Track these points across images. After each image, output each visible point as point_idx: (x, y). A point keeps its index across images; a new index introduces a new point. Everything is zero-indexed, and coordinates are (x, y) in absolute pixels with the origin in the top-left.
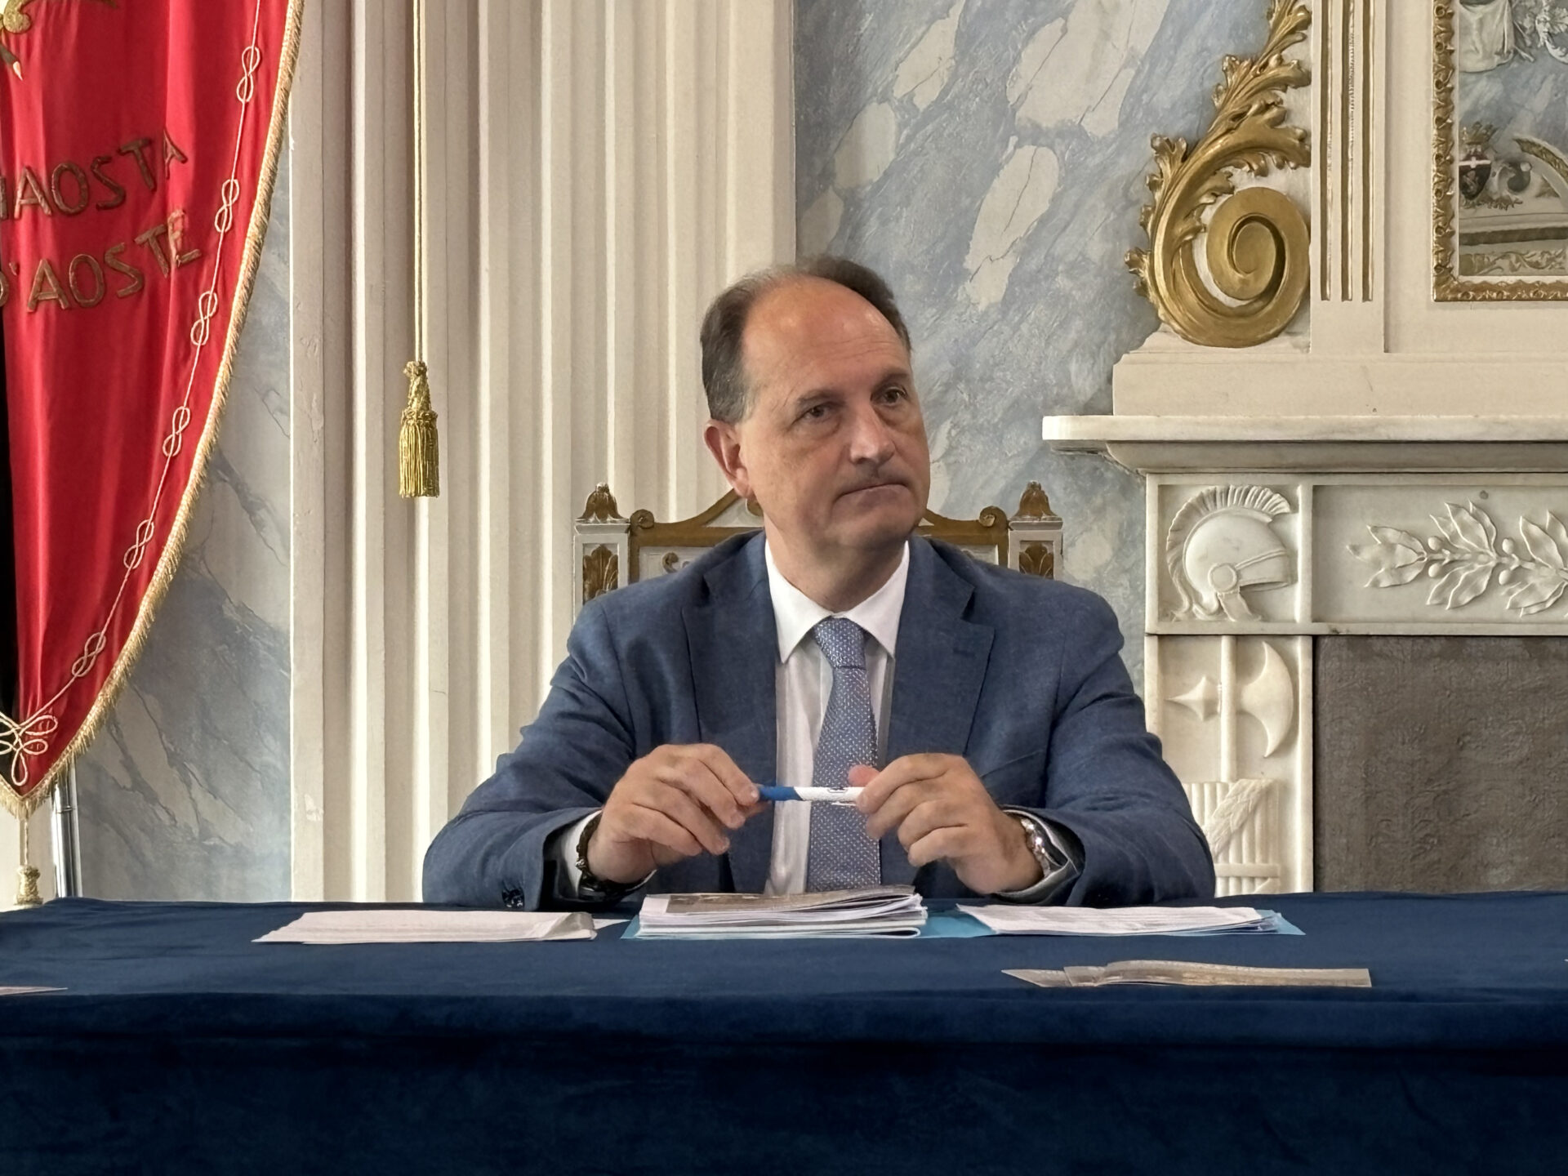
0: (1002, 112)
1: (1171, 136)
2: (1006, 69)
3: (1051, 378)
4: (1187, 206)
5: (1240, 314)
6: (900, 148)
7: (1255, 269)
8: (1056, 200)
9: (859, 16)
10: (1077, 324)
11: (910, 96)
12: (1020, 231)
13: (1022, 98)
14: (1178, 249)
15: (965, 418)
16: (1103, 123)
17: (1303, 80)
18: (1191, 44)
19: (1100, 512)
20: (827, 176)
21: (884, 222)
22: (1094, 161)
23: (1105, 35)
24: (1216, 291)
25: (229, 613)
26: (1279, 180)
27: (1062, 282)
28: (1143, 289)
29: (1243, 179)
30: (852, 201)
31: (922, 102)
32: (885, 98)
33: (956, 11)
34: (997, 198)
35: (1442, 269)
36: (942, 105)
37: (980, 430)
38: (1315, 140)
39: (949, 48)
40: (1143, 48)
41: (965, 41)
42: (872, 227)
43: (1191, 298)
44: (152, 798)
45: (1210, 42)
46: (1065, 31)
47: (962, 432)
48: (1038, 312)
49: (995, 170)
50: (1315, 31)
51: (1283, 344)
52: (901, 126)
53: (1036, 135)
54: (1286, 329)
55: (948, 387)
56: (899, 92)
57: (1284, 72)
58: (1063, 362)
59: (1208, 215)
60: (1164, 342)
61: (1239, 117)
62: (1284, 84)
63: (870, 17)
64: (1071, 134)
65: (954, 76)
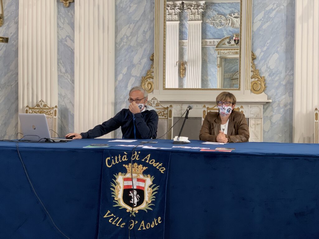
1: (143, 77)
2: (131, 71)
7: (149, 87)
8: (135, 81)
12: (132, 84)
13: (132, 73)
14: (143, 85)
16: (138, 75)
18: (145, 69)
20: (117, 79)
22: (138, 78)
26: (151, 80)
29: (148, 80)
30: (119, 81)
31: (124, 74)
32: (122, 73)
33: (127, 66)
34: (130, 81)
35: (164, 87)
36: (126, 74)
38: (154, 77)
40: (141, 69)
41: (128, 69)
45: (147, 69)
46: (135, 68)
49: (130, 79)
50: (154, 68)
53: (133, 76)
54: (152, 92)
55: (126, 96)
59: (146, 83)
61: (148, 75)
62: (152, 72)
64: (136, 76)
65: (127, 72)
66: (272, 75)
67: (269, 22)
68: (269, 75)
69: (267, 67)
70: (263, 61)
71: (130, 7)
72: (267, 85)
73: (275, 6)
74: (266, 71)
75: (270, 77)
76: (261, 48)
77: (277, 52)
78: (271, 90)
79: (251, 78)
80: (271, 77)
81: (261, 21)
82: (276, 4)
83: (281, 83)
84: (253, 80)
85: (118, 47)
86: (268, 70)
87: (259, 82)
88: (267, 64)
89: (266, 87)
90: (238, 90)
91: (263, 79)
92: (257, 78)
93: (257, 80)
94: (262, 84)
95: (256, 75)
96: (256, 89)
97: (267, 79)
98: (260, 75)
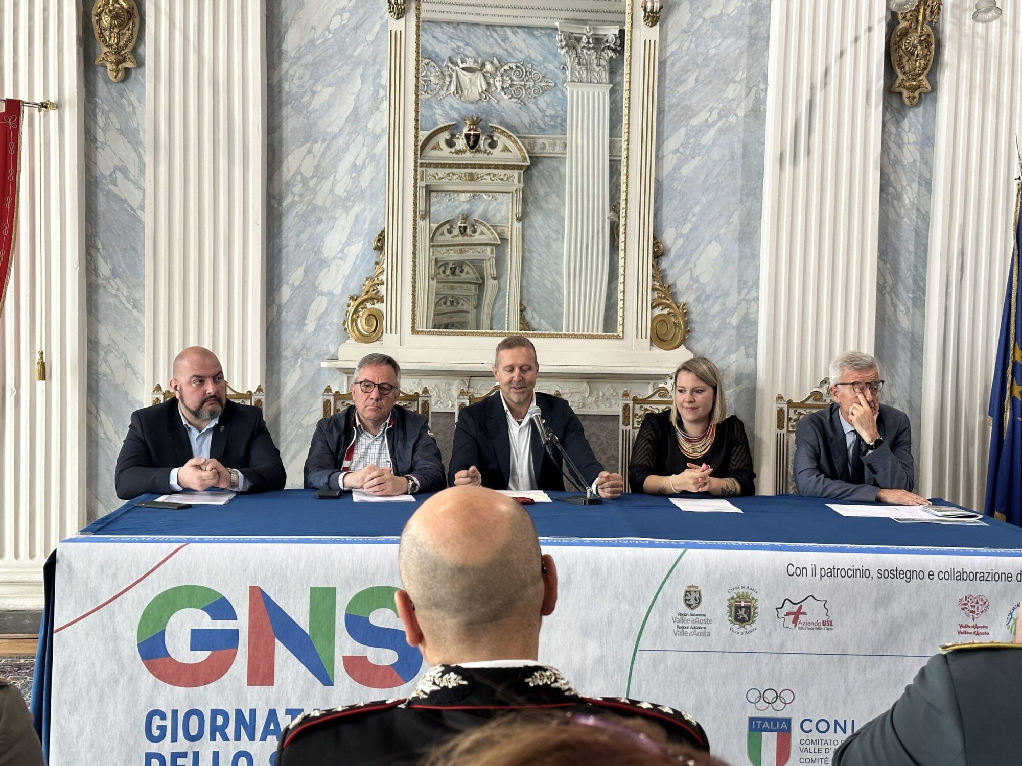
0: (314, 288)
1: (352, 294)
2: (316, 278)
3: (325, 348)
4: (356, 311)
5: (367, 336)
6: (291, 295)
7: (371, 326)
8: (326, 308)
9: (281, 265)
10: (331, 336)
11: (293, 283)
12: (318, 315)
13: (319, 285)
14: (354, 321)
15: (305, 357)
16: (337, 291)
17: (382, 284)
18: (358, 274)
19: (336, 379)
20: (273, 301)
21: (287, 312)
22: (335, 300)
23: (338, 271)
24: (362, 331)
25: (130, 398)
26: (378, 306)
27: (328, 327)
28: (346, 329)
29: (369, 305)
30: (279, 307)
31: (296, 285)
32: (287, 284)
33: (304, 265)
34: (313, 307)
35: (413, 327)
36: (300, 286)
37: (308, 360)
38: (385, 298)
39: (302, 273)
40: (347, 274)
41: (306, 272)
42: (284, 314)
43: (356, 332)
44: (111, 441)
45: (362, 274)
46: (329, 270)
47: (304, 360)
48: (322, 334)
49: (313, 301)
50: (385, 273)
51: (377, 342)
52: (291, 290)
53: (322, 294)
54: (378, 340)
55: (301, 350)
56: (290, 283)
57: (378, 282)
58: (327, 345)
59: (361, 314)
60: (351, 341)
61: (368, 292)
62: (378, 284)
63: (283, 266)
64: (330, 293)
65: (303, 280)
66: (703, 298)
67: (697, 158)
68: (698, 300)
69: (691, 278)
70: (683, 261)
71: (314, 93)
72: (691, 326)
73: (715, 115)
74: (689, 287)
75: (699, 304)
76: (676, 227)
77: (718, 238)
78: (700, 340)
79: (653, 308)
80: (702, 306)
81: (678, 154)
82: (716, 111)
83: (727, 321)
84: (657, 311)
85: (276, 206)
86: (695, 286)
87: (673, 318)
88: (690, 269)
89: (689, 331)
90: (617, 338)
91: (683, 309)
92: (668, 306)
93: (666, 311)
94: (680, 324)
95: (664, 298)
96: (664, 335)
97: (692, 309)
98: (673, 299)
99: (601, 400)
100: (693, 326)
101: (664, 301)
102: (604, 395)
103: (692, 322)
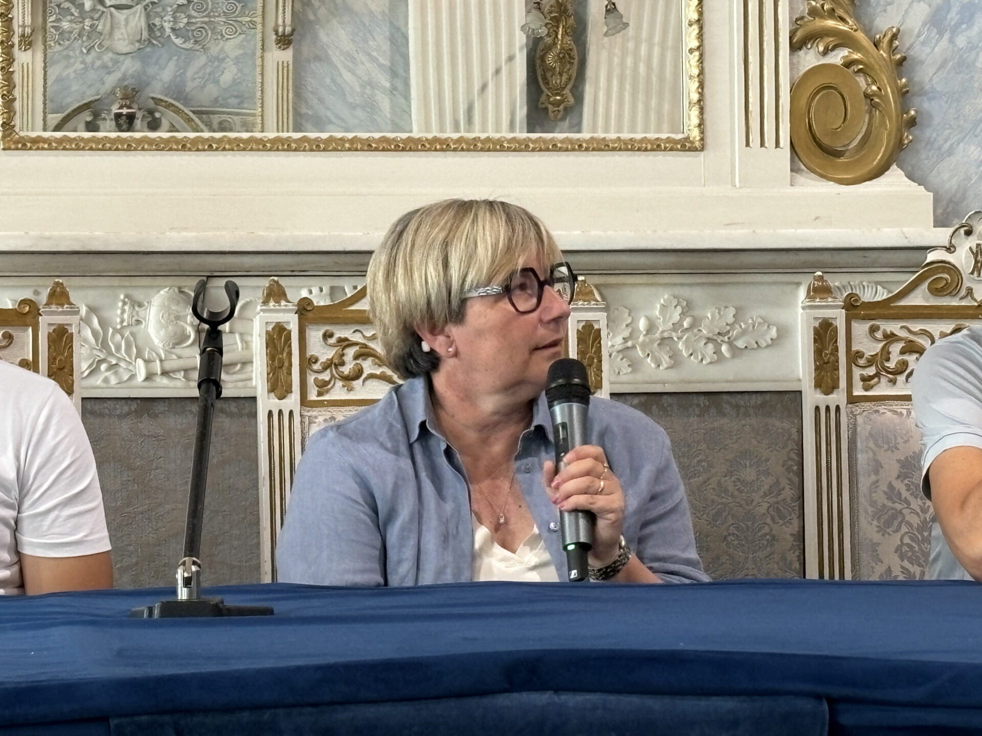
35: (7, 126)
66: (953, 16)
68: (936, 21)
72: (920, 105)
75: (941, 34)
78: (951, 152)
79: (795, 47)
80: (951, 41)
84: (810, 59)
87: (861, 81)
89: (912, 122)
90: (684, 149)
91: (892, 50)
92: (844, 40)
93: (838, 57)
94: (884, 98)
95: (832, 14)
96: (834, 133)
97: (920, 51)
98: (858, 19)
99: (644, 346)
100: (926, 105)
101: (831, 23)
102: (651, 328)
103: (922, 93)
